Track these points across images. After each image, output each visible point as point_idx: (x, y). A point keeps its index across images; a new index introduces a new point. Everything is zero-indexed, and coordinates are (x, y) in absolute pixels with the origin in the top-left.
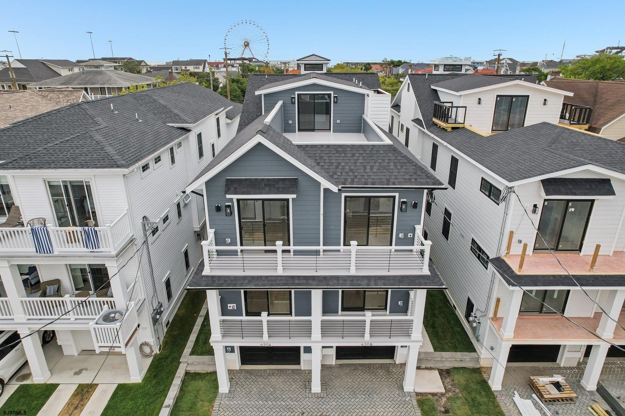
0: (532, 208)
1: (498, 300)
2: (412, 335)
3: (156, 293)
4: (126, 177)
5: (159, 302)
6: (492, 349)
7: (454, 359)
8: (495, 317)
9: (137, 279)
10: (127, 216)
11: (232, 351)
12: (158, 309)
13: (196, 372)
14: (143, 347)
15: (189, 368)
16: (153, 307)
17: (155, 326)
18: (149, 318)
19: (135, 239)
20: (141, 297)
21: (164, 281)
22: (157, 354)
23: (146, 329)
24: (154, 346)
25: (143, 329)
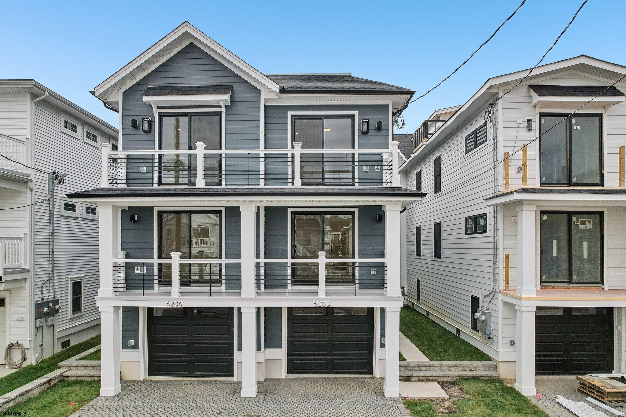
0: (526, 124)
1: (507, 257)
2: (388, 290)
3: (54, 283)
4: (35, 102)
5: (54, 297)
6: (513, 343)
7: (461, 369)
8: (507, 284)
9: (22, 236)
10: (25, 147)
11: (136, 346)
12: (51, 302)
13: (78, 379)
14: (12, 351)
15: (69, 373)
16: (42, 294)
17: (39, 320)
18: (30, 303)
19: (31, 181)
20: (23, 265)
21: (70, 278)
22: (31, 365)
23: (21, 320)
24: (30, 350)
25: (19, 320)
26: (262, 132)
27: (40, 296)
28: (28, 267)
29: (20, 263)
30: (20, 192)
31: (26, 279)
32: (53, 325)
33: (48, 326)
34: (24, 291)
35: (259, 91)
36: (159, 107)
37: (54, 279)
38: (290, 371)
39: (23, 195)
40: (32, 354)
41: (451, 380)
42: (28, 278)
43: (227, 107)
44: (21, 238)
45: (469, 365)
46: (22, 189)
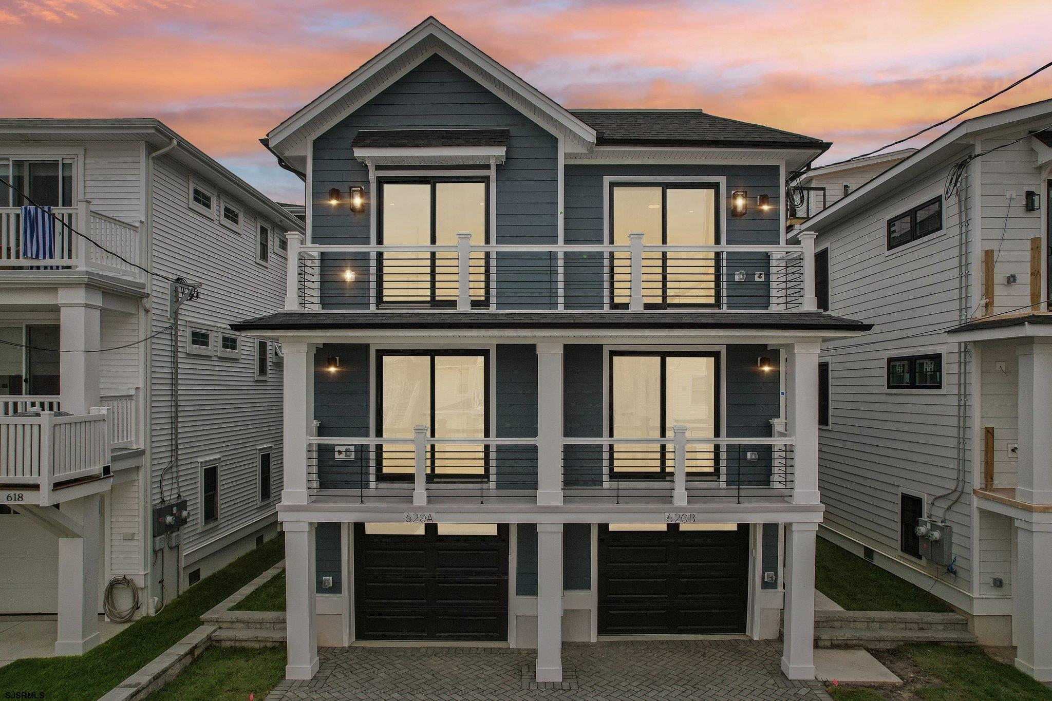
0: (1023, 201)
1: (989, 432)
3: (178, 472)
4: (153, 158)
5: (179, 496)
6: (998, 583)
7: (903, 626)
8: (989, 480)
9: (133, 392)
10: (138, 236)
11: (336, 588)
12: (174, 505)
13: (237, 644)
14: (115, 591)
15: (220, 634)
16: (162, 492)
17: (159, 538)
18: (146, 508)
19: (147, 295)
20: (134, 444)
21: (202, 463)
22: (148, 617)
23: (131, 538)
24: (145, 591)
25: (125, 539)
26: (561, 213)
27: (159, 496)
28: (142, 447)
29: (129, 440)
30: (130, 315)
31: (138, 468)
32: (178, 546)
33: (171, 548)
34: (135, 489)
35: (556, 140)
36: (378, 168)
37: (178, 466)
38: (603, 629)
39: (134, 320)
40: (149, 597)
41: (889, 646)
42: (141, 466)
43: (498, 167)
44: (130, 397)
45: (918, 619)
46: (132, 310)
